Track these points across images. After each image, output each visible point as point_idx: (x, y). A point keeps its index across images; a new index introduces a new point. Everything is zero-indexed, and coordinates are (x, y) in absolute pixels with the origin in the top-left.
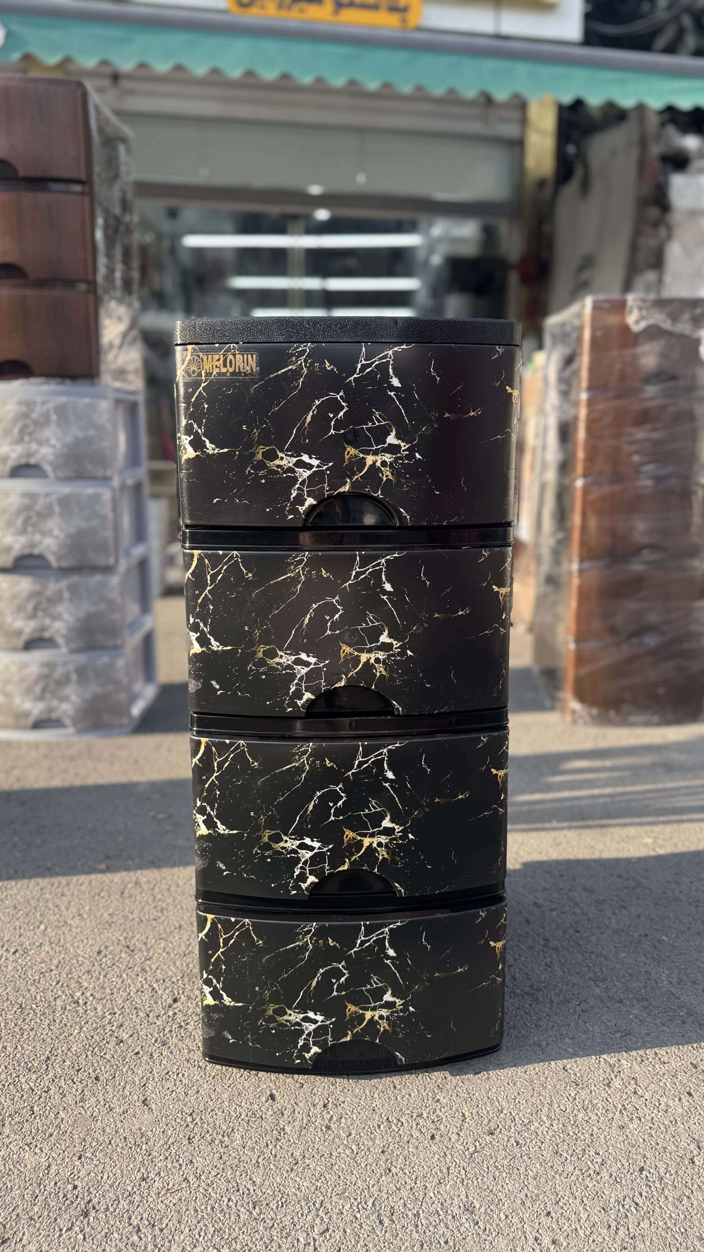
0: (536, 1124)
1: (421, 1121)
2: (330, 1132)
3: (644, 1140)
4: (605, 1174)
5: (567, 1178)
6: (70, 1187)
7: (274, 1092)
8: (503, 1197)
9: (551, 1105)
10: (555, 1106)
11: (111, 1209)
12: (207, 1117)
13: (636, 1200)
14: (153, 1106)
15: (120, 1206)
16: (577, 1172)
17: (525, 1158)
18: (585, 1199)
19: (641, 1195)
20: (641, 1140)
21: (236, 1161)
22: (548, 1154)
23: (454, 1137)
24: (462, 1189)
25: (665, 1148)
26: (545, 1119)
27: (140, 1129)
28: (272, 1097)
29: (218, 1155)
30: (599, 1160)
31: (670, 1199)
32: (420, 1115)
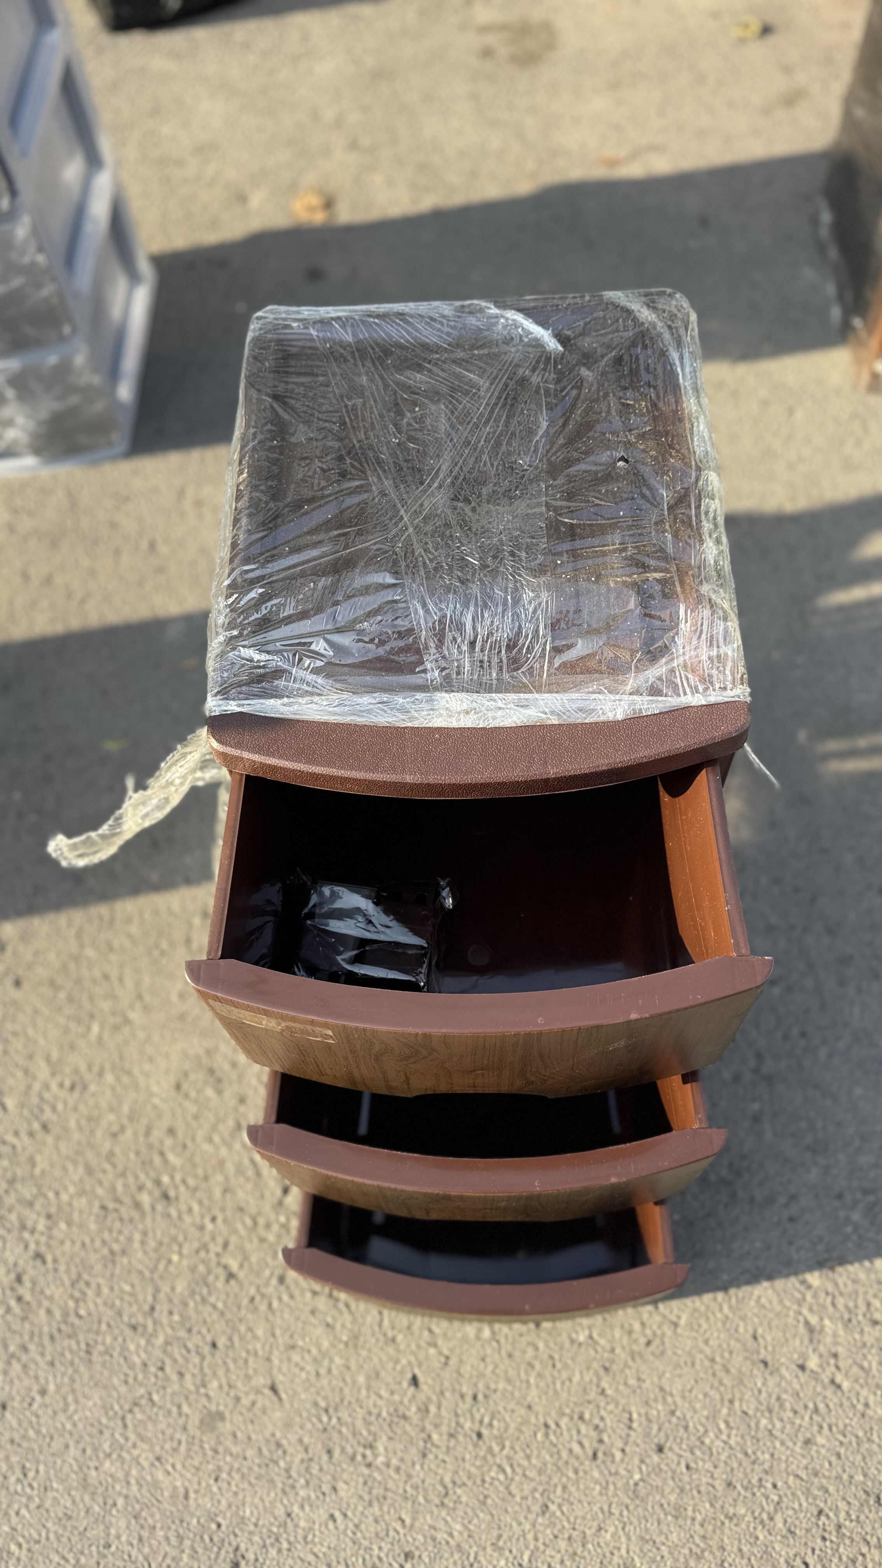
0: (711, 1435)
1: (583, 1428)
2: (481, 1443)
3: (830, 1464)
4: (779, 1518)
7: (417, 1371)
11: (261, 1560)
14: (284, 1396)
15: (270, 1556)
16: (749, 1518)
19: (813, 1550)
20: (827, 1465)
23: (618, 1455)
25: (851, 1477)
28: (415, 1381)
30: (776, 1498)
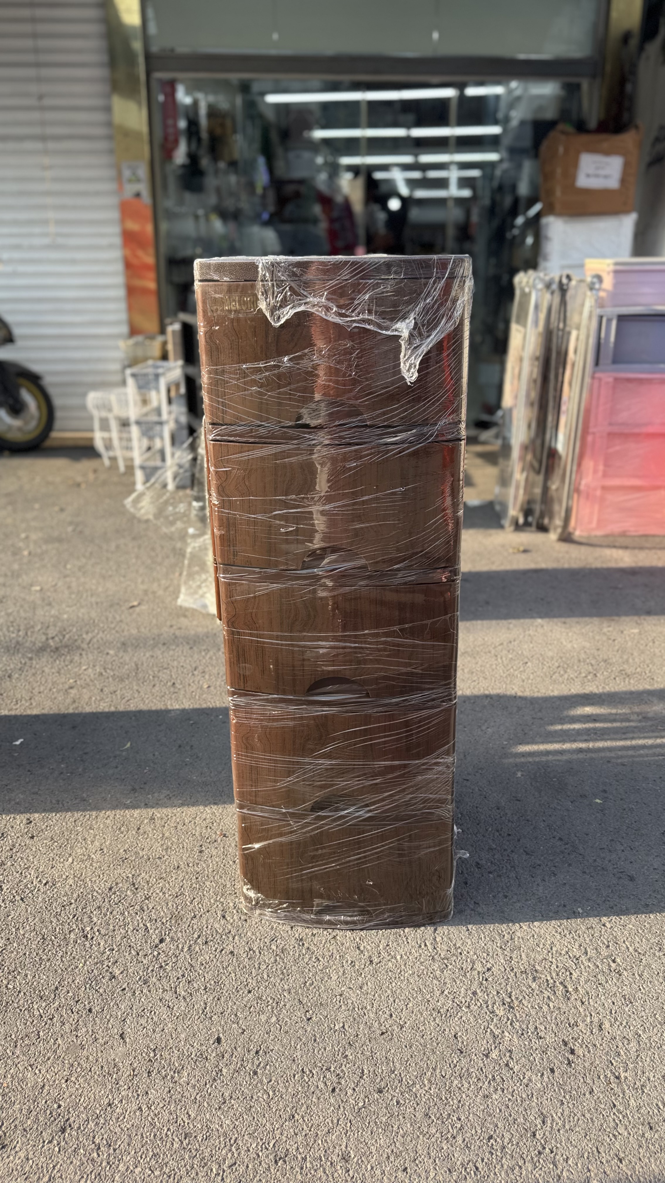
0: (418, 1086)
1: (328, 1075)
2: (255, 1077)
3: (500, 1111)
4: (460, 1139)
5: (428, 1139)
6: (56, 1106)
7: (221, 1035)
8: (374, 1151)
9: (434, 1070)
10: (438, 1071)
11: (82, 1128)
12: (165, 1054)
13: (478, 1165)
14: (128, 1040)
15: (89, 1126)
17: (401, 1117)
18: (437, 1160)
19: (483, 1160)
20: (498, 1111)
21: (179, 1096)
22: (419, 1115)
23: (350, 1092)
24: (344, 1140)
25: (515, 1120)
26: (426, 1082)
27: (114, 1060)
28: (219, 1040)
29: (167, 1089)
31: (505, 1167)
32: (328, 1069)
